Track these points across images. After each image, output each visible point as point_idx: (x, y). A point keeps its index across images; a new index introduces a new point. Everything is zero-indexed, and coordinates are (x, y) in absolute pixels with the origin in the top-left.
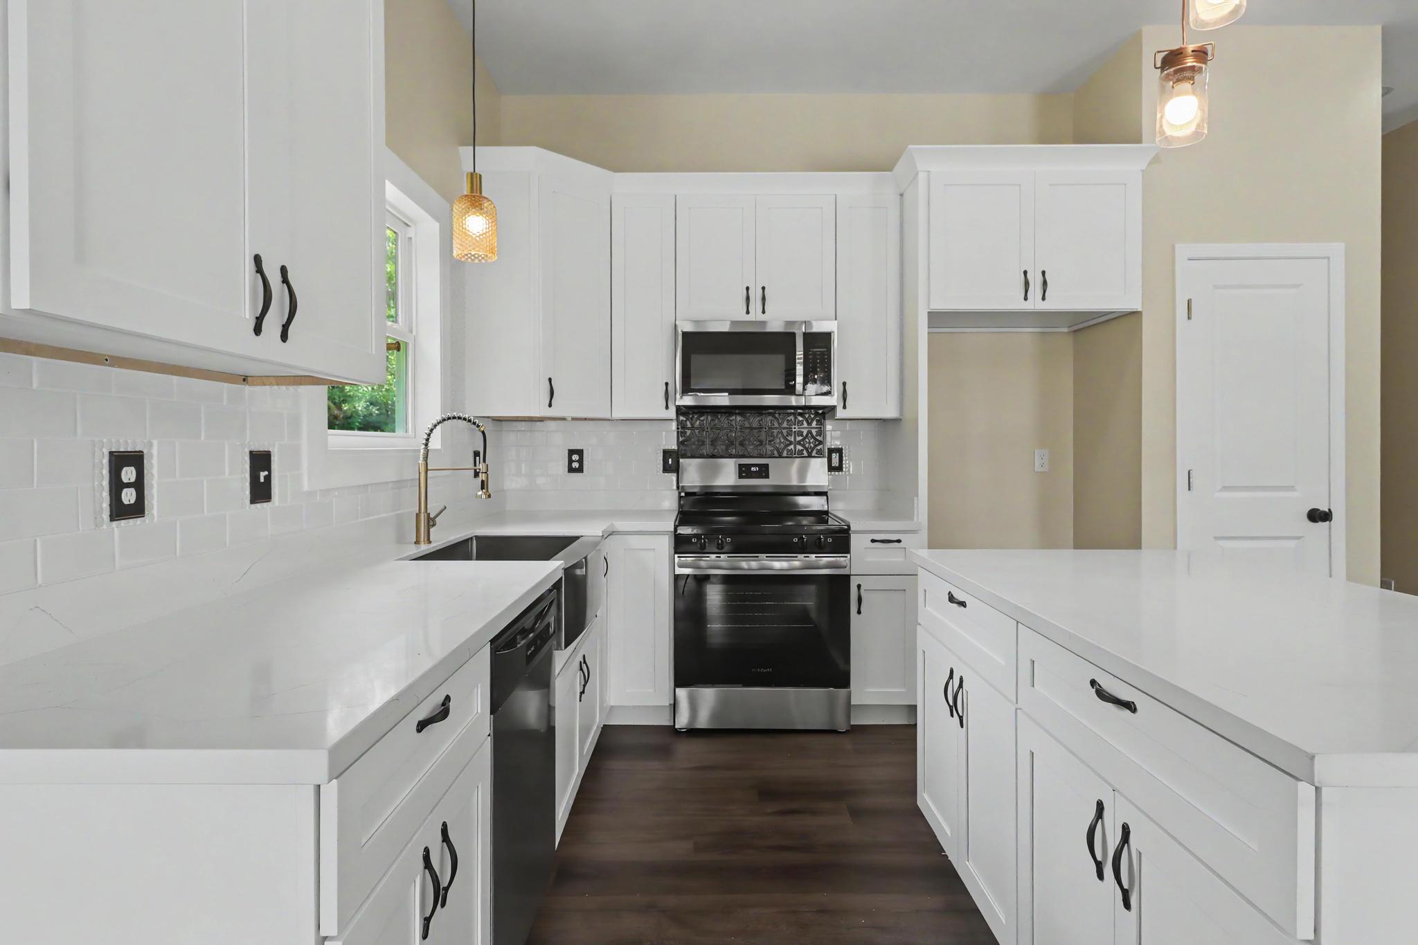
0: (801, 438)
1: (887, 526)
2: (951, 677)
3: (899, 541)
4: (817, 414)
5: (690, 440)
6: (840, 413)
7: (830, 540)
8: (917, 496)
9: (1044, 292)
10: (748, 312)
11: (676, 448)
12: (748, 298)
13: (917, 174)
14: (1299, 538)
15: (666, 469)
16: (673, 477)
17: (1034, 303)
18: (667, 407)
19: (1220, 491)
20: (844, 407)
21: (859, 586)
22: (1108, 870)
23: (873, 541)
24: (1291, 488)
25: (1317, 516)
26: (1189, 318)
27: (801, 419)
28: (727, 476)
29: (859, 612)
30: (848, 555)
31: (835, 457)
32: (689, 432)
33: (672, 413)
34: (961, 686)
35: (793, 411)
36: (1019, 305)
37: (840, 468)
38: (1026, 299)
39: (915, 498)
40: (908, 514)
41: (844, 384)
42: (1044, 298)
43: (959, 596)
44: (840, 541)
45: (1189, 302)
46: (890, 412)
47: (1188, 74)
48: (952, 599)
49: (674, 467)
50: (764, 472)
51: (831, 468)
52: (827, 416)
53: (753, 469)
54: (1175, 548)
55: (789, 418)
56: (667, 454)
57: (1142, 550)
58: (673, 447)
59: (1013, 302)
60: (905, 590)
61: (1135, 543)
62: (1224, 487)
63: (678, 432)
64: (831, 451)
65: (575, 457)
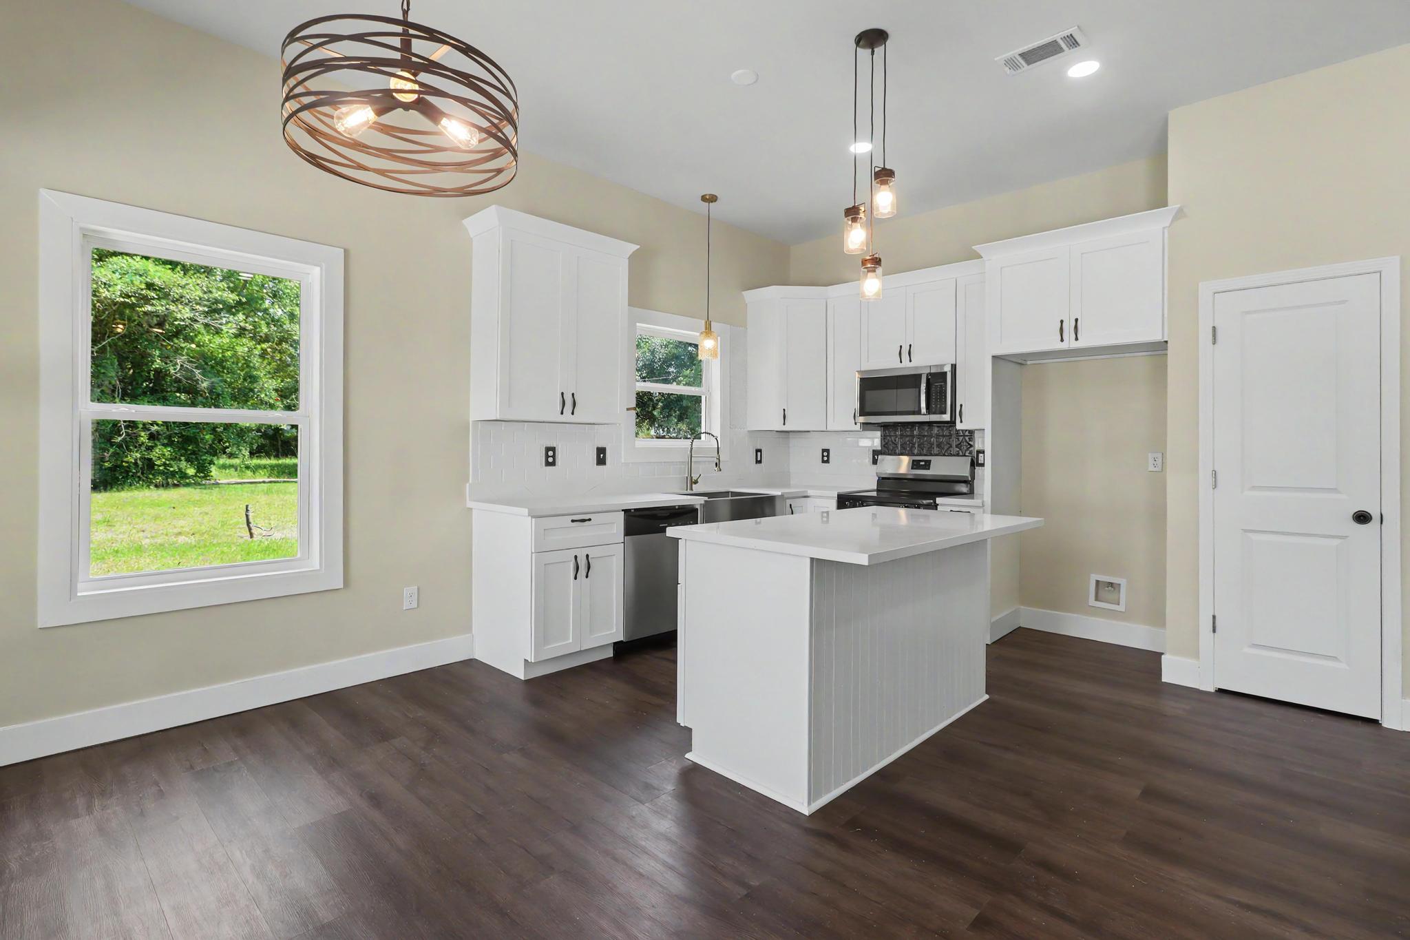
6: (958, 426)
9: (1076, 334)
10: (901, 362)
12: (900, 353)
13: (985, 261)
18: (855, 423)
20: (961, 422)
26: (1213, 343)
28: (904, 467)
31: (982, 457)
36: (1059, 345)
37: (983, 464)
38: (1062, 340)
41: (961, 406)
42: (1077, 339)
50: (927, 465)
51: (978, 465)
53: (921, 463)
56: (875, 452)
59: (1055, 343)
62: (1253, 487)
64: (978, 452)
65: (825, 454)
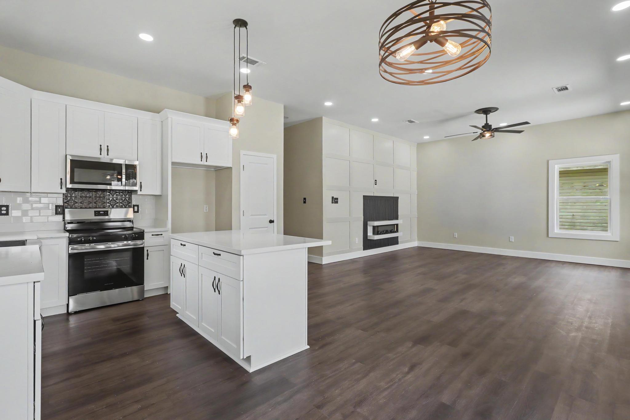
0: (121, 201)
1: (157, 230)
2: (181, 265)
3: (162, 235)
4: (128, 193)
5: (69, 201)
6: (139, 193)
7: (137, 236)
8: (168, 220)
9: (207, 159)
10: (101, 154)
11: (62, 204)
12: (101, 149)
13: (168, 118)
14: (267, 227)
15: (57, 213)
16: (61, 217)
17: (204, 163)
18: (61, 188)
19: (251, 216)
20: (141, 191)
21: (147, 250)
22: (216, 290)
23: (152, 235)
24: (266, 215)
25: (271, 222)
26: (243, 170)
27: (122, 194)
28: (89, 215)
29: (147, 259)
30: (144, 241)
31: (136, 208)
32: (69, 198)
33: (64, 191)
34: (184, 267)
35: (118, 191)
36: (200, 163)
37: (138, 212)
38: (201, 161)
39: (167, 221)
40: (165, 225)
41: (141, 183)
42: (206, 161)
43: (183, 243)
44: (140, 235)
45: (243, 166)
46: (158, 193)
47: (234, 124)
48: (181, 244)
49: (61, 212)
50: (106, 213)
51: (134, 212)
52: (133, 193)
53: (101, 212)
54: (240, 229)
55: (117, 194)
56: (57, 207)
57: (232, 230)
58: (61, 204)
59: (198, 161)
60: (163, 250)
61: (230, 228)
63: (63, 198)
64: (134, 206)
65: (4, 208)
